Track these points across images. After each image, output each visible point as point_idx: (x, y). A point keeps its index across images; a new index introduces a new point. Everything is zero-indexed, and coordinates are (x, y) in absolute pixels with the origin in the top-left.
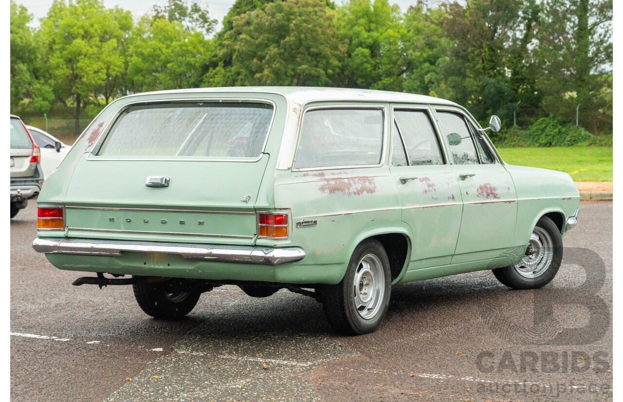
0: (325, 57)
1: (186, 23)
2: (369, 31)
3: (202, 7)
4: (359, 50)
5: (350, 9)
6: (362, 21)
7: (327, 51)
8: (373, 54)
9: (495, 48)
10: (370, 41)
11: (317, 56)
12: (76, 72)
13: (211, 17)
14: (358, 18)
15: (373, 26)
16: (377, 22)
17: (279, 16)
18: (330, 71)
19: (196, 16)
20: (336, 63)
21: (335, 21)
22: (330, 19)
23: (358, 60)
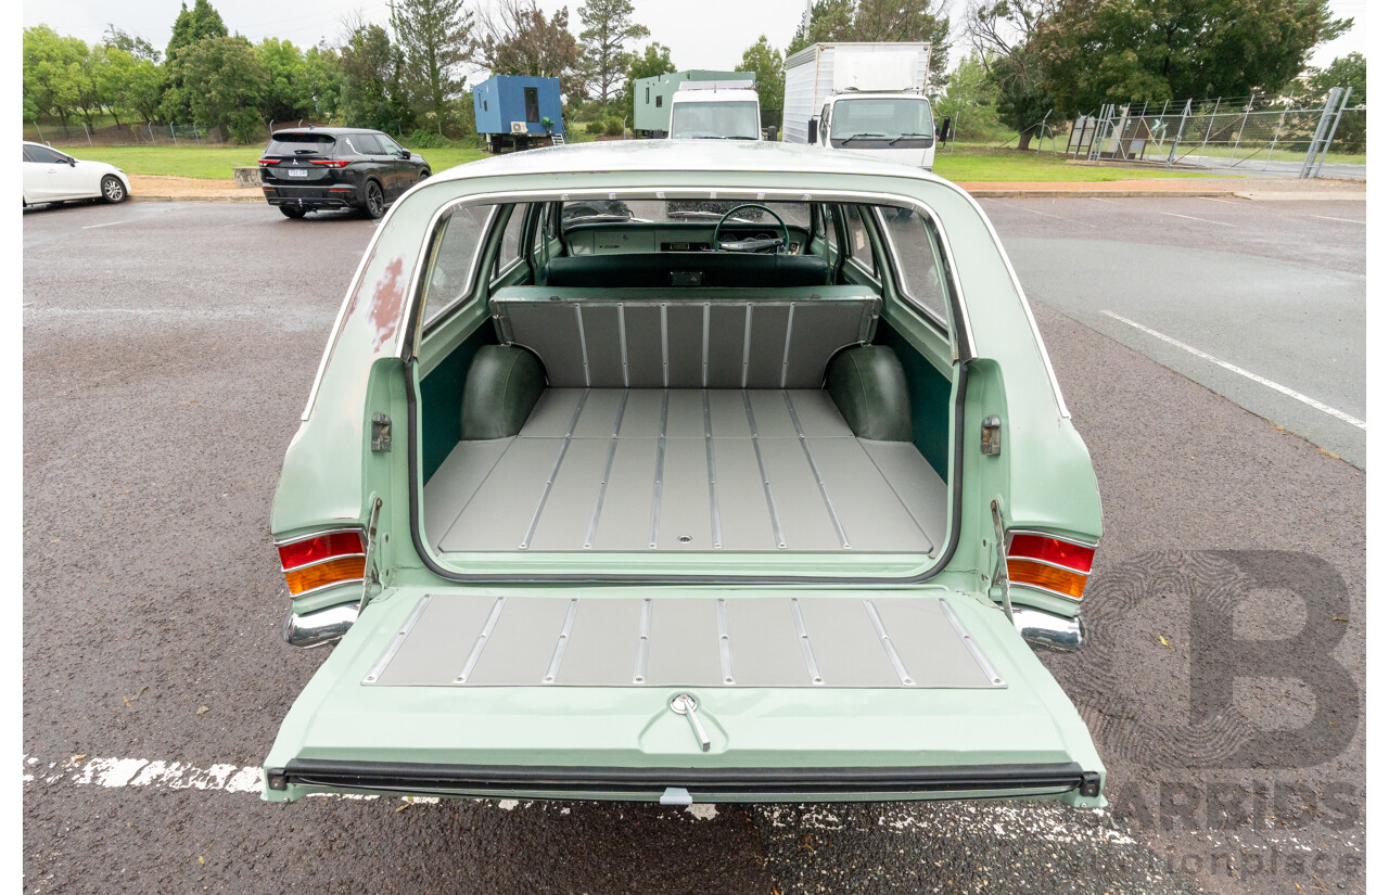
0: (255, 83)
1: (134, 52)
2: (283, 65)
3: (146, 41)
4: (279, 79)
5: (264, 48)
6: (276, 57)
7: (257, 79)
8: (290, 83)
9: (379, 82)
10: (285, 73)
11: (250, 82)
12: (51, 88)
13: (155, 48)
14: (273, 55)
15: (285, 61)
16: (288, 59)
17: (212, 50)
18: (262, 94)
19: (141, 47)
20: (265, 88)
21: (255, 56)
22: (251, 54)
23: (280, 86)
